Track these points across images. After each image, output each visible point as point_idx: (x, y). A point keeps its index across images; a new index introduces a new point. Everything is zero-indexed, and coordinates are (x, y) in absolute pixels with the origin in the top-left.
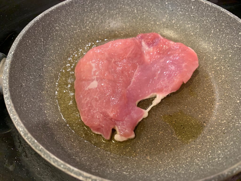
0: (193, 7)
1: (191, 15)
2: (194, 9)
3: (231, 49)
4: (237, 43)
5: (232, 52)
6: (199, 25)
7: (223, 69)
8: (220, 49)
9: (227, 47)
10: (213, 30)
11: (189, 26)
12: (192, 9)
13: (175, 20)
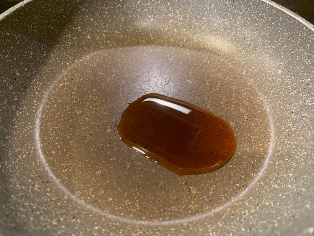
0: (7, 33)
1: (18, 43)
2: (10, 33)
3: (84, 16)
4: (80, 6)
5: (88, 15)
6: (36, 40)
7: (107, 31)
8: (79, 28)
9: (80, 20)
10: (51, 26)
11: (32, 54)
12: (9, 36)
13: (16, 70)
